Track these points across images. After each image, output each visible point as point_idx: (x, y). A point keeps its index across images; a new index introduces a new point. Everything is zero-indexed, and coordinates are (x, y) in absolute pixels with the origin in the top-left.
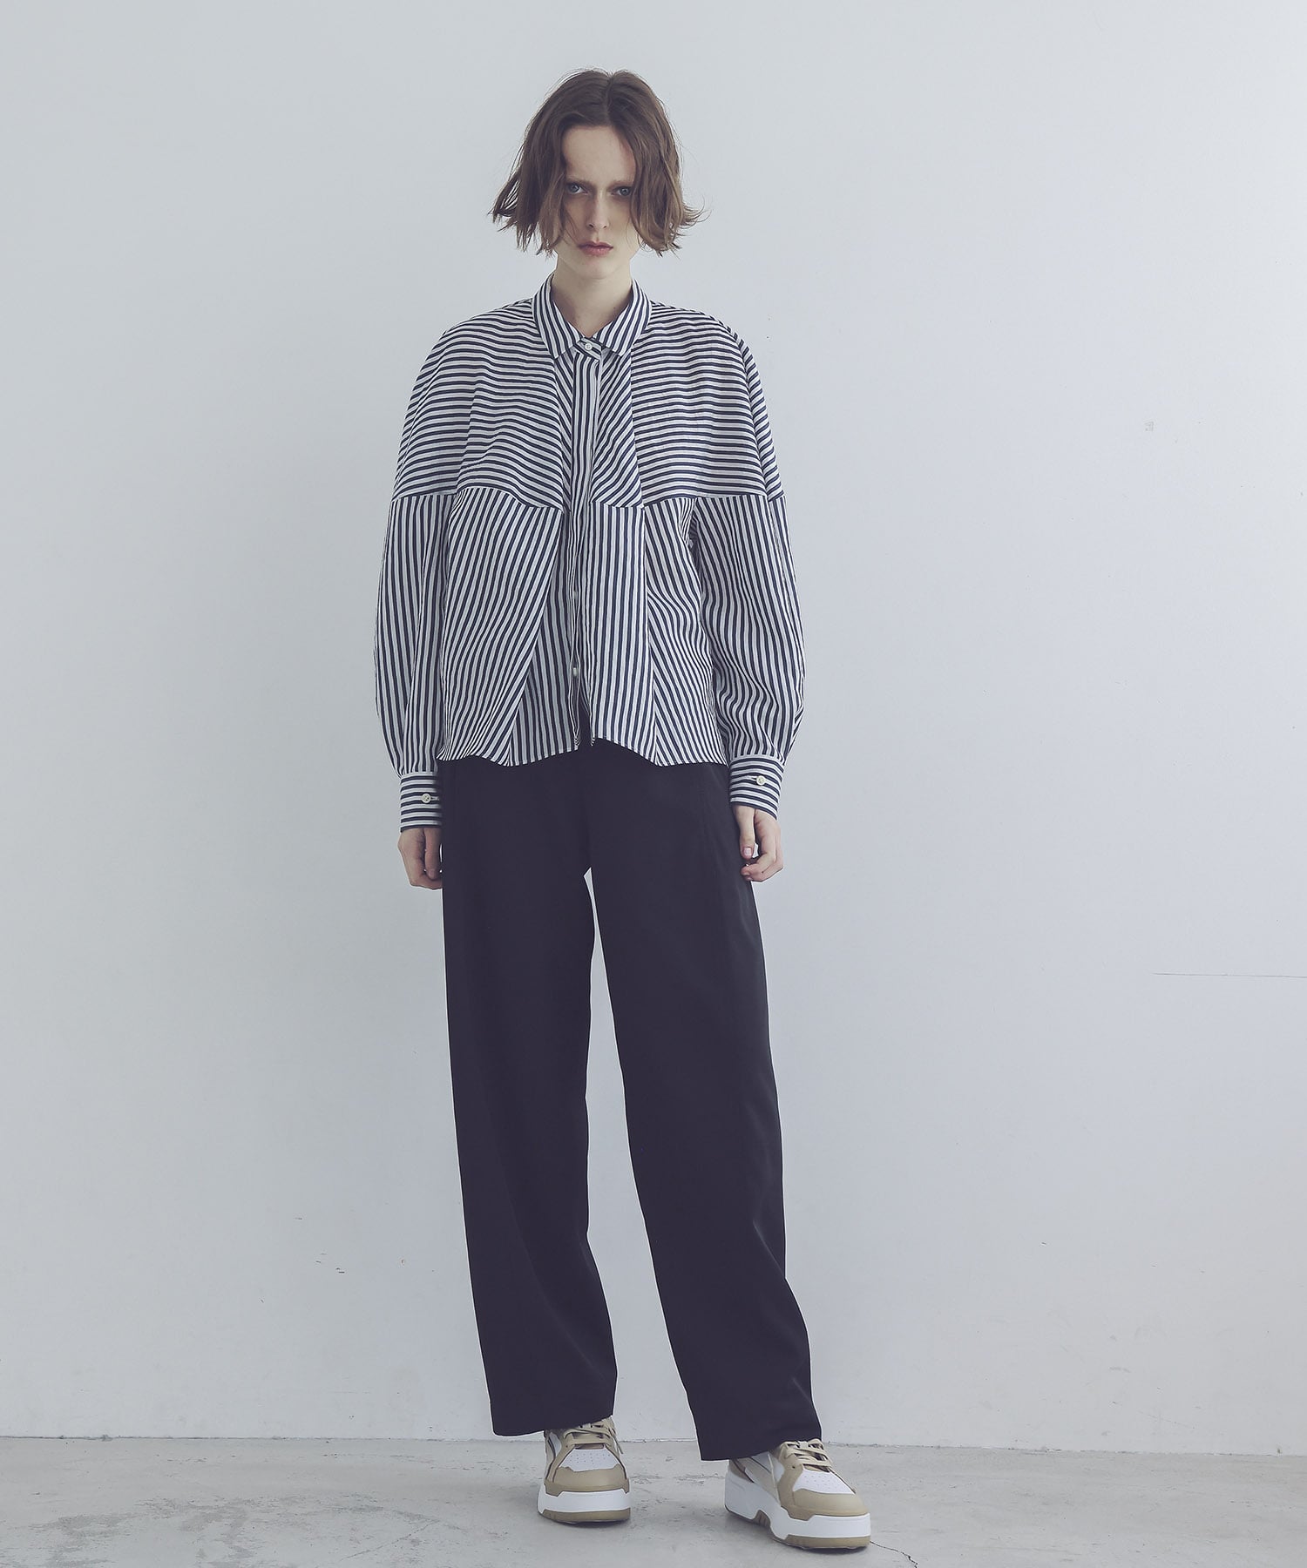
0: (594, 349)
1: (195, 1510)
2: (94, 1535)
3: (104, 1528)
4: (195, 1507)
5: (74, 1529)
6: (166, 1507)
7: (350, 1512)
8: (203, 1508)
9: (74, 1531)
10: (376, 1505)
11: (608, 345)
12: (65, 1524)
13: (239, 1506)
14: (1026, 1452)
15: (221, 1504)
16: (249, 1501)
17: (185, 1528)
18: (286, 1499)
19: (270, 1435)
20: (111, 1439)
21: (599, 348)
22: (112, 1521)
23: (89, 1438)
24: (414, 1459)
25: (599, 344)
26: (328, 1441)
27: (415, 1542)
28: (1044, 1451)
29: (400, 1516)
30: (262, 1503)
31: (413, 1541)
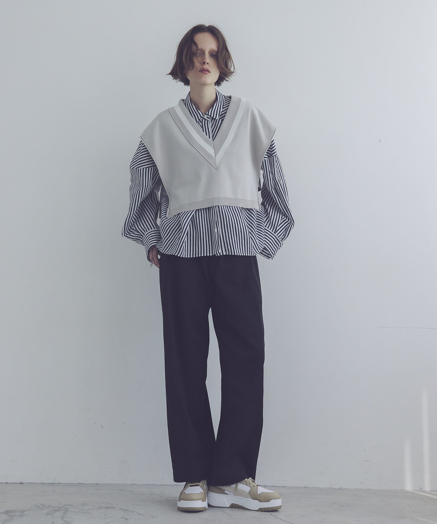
0: (207, 117)
1: (51, 508)
2: (16, 516)
3: (20, 514)
4: (51, 507)
5: (10, 514)
6: (42, 507)
7: (104, 509)
8: (54, 507)
9: (10, 515)
10: (113, 506)
11: (212, 116)
12: (7, 512)
13: (66, 507)
14: (334, 489)
15: (60, 506)
16: (70, 505)
17: (48, 514)
18: (82, 504)
19: (78, 482)
20: (23, 483)
21: (209, 117)
22: (23, 511)
23: (16, 483)
24: (126, 491)
25: (209, 115)
26: (97, 484)
27: (126, 519)
28: (341, 488)
29: (121, 510)
30: (74, 505)
31: (125, 519)
